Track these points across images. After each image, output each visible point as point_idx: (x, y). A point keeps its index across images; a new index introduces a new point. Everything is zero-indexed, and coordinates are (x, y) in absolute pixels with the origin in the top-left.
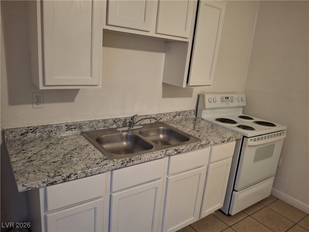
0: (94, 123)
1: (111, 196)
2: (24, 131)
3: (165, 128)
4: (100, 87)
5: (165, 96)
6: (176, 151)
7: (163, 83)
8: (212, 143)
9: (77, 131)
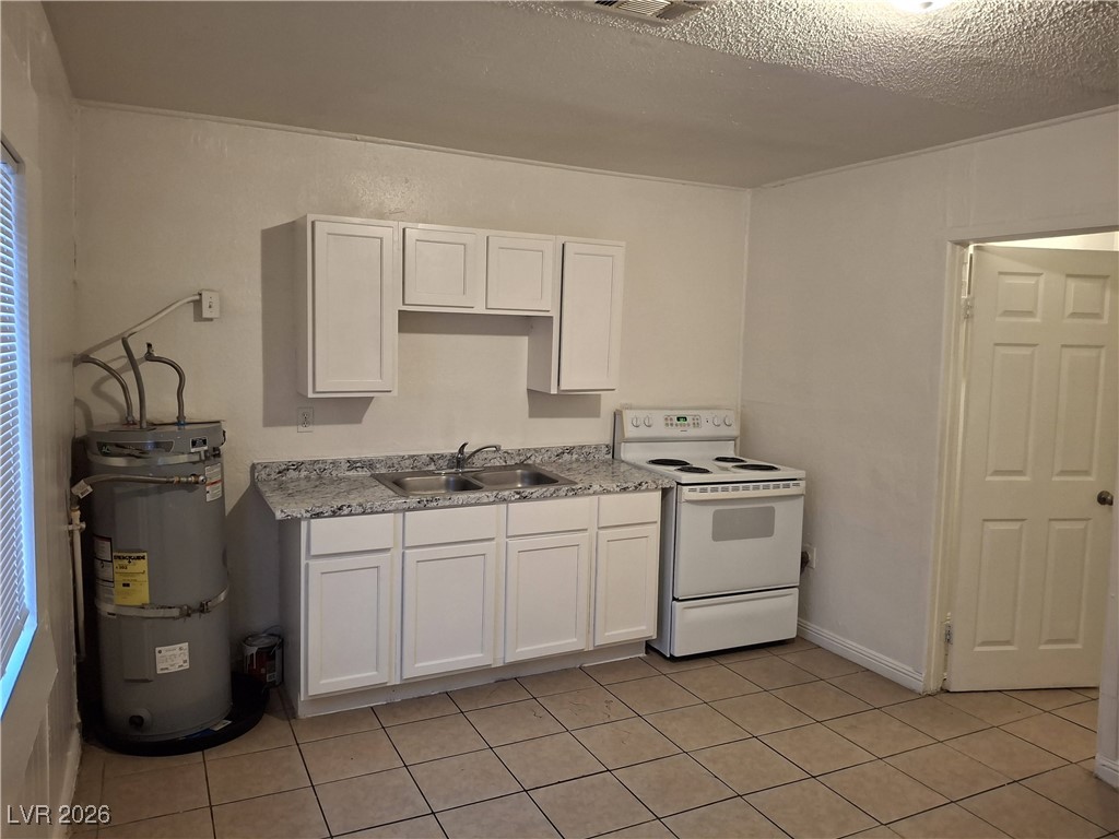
0: (395, 461)
1: (403, 553)
2: (284, 467)
3: (526, 472)
4: (395, 393)
5: (532, 415)
6: (518, 493)
7: (530, 391)
8: (596, 487)
9: (365, 473)
